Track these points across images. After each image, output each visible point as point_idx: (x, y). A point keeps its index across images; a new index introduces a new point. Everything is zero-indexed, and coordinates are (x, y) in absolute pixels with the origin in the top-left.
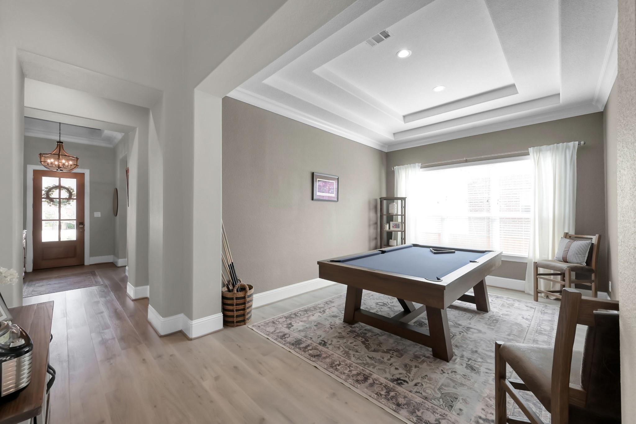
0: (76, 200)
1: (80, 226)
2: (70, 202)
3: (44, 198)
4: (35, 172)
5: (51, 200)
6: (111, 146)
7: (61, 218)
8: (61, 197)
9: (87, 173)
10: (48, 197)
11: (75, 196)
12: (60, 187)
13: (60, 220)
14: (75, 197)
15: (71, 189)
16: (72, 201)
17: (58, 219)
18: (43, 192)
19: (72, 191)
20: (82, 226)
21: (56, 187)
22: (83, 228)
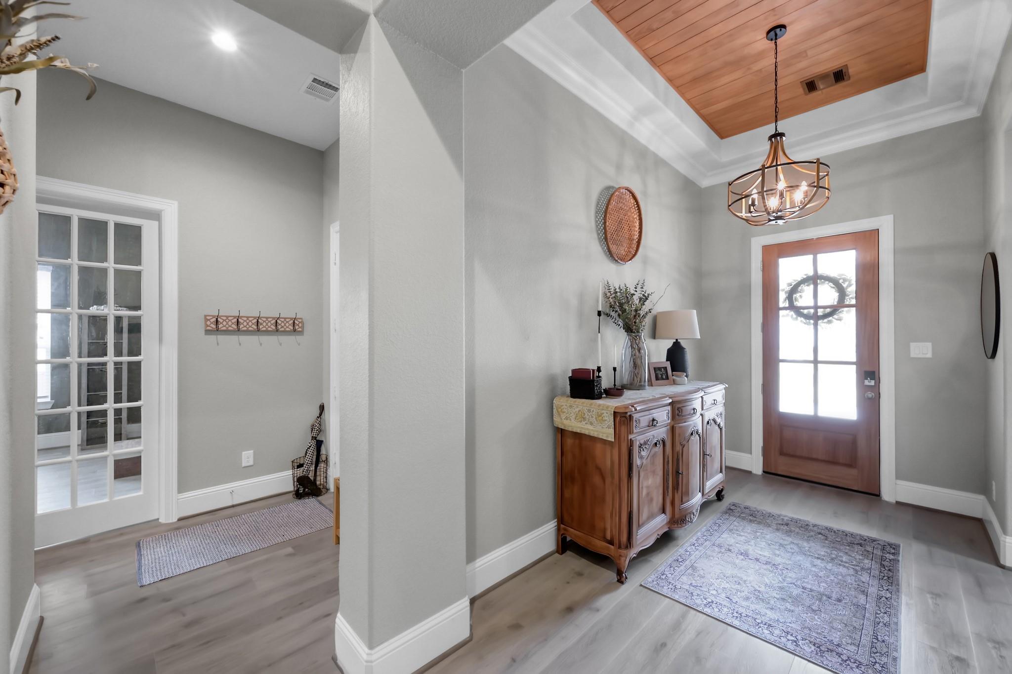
0: (854, 309)
1: (867, 383)
2: (841, 315)
3: (785, 308)
4: (767, 249)
5: (798, 311)
6: (972, 112)
7: (820, 359)
8: (820, 304)
9: (885, 224)
10: (792, 307)
11: (852, 298)
12: (815, 279)
13: (816, 362)
14: (853, 302)
15: (845, 280)
16: (848, 312)
17: (812, 358)
18: (782, 296)
19: (845, 286)
20: (872, 383)
21: (805, 281)
22: (876, 389)
